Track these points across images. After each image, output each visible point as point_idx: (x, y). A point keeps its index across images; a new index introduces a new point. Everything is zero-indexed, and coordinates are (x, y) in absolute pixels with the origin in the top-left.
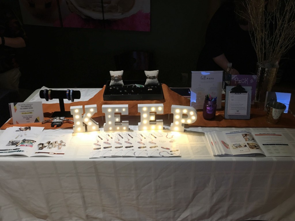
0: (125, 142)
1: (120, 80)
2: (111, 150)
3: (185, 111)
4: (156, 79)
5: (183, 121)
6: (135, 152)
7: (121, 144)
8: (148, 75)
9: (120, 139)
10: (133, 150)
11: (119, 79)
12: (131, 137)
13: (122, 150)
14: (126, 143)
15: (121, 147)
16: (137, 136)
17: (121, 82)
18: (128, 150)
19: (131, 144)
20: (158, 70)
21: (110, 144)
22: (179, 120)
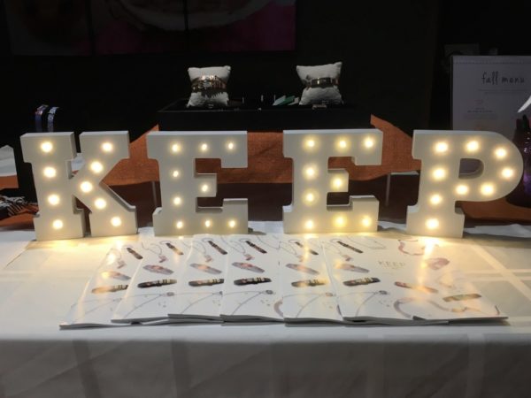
0: (235, 264)
1: (222, 91)
2: (170, 294)
3: (473, 146)
4: (335, 87)
5: (462, 190)
6: (280, 303)
7: (219, 272)
8: (308, 78)
9: (213, 257)
10: (270, 292)
11: (216, 87)
12: (258, 249)
13: (221, 293)
14: (238, 270)
15: (215, 283)
16: (282, 245)
17: (223, 97)
18: (246, 293)
19: (261, 270)
20: (340, 63)
21: (170, 272)
22: (444, 187)
